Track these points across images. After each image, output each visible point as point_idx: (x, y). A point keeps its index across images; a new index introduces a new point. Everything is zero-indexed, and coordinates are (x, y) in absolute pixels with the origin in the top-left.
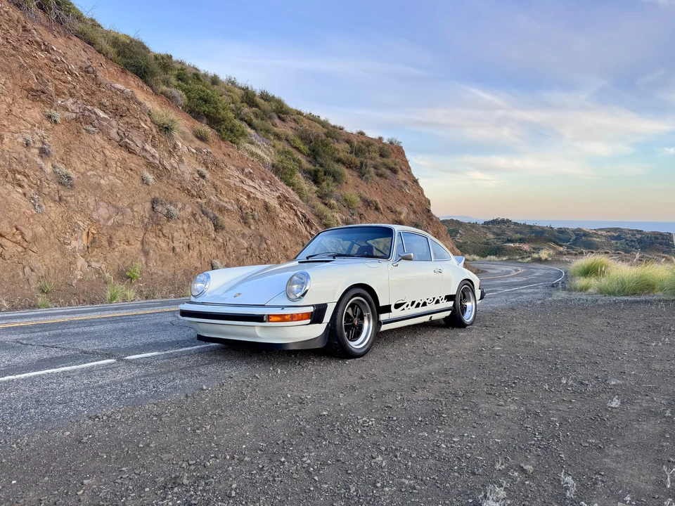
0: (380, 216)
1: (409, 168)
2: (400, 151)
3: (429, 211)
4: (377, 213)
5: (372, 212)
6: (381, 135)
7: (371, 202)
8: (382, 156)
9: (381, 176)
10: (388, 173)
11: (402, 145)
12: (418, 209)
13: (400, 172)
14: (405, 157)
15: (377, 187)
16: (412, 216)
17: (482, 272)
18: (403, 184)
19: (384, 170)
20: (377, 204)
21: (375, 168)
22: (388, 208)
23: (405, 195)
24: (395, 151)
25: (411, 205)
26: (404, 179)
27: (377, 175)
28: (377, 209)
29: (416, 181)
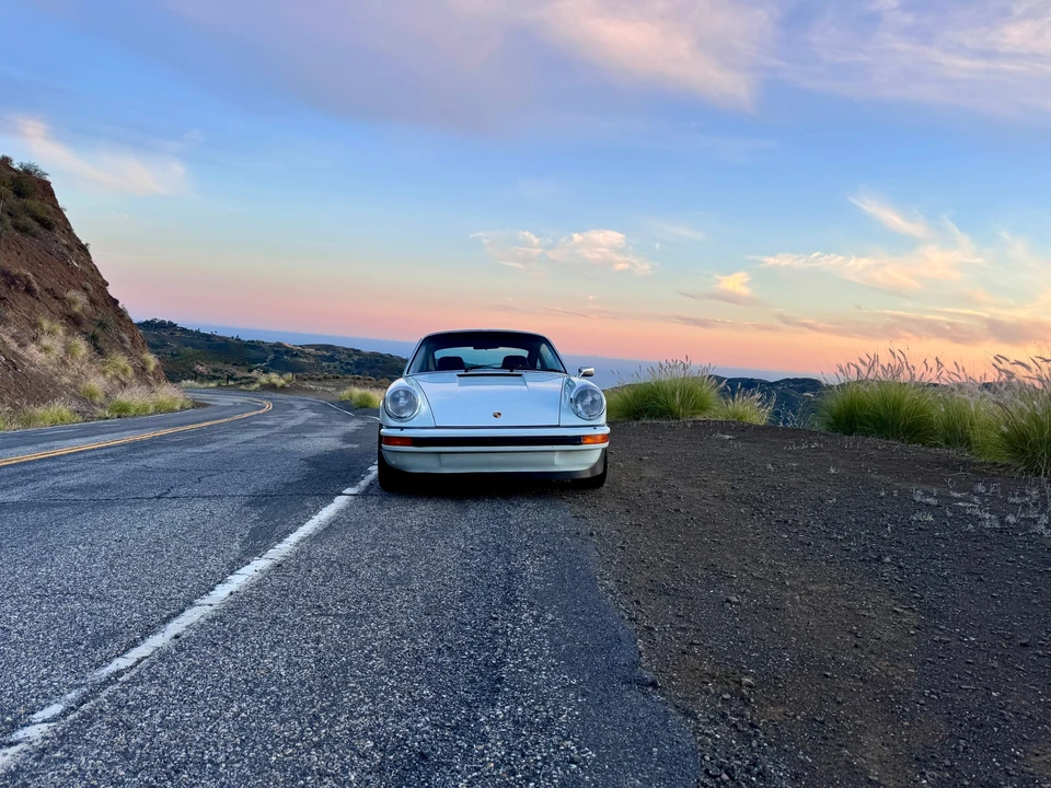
0: (37, 305)
1: (66, 221)
2: (46, 190)
3: (116, 302)
4: (29, 298)
5: (20, 296)
6: (7, 155)
7: (18, 276)
8: (20, 194)
9: (24, 230)
10: (36, 226)
11: (48, 178)
12: (97, 297)
13: (56, 228)
14: (56, 201)
15: (20, 250)
16: (90, 309)
17: (205, 405)
18: (66, 251)
19: (29, 219)
20: (29, 282)
21: (10, 214)
22: (47, 290)
23: (73, 270)
24: (40, 189)
25: (85, 289)
26: (65, 242)
27: (17, 228)
28: (29, 290)
29: (84, 249)
